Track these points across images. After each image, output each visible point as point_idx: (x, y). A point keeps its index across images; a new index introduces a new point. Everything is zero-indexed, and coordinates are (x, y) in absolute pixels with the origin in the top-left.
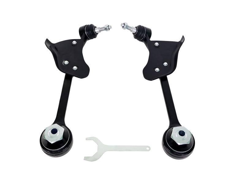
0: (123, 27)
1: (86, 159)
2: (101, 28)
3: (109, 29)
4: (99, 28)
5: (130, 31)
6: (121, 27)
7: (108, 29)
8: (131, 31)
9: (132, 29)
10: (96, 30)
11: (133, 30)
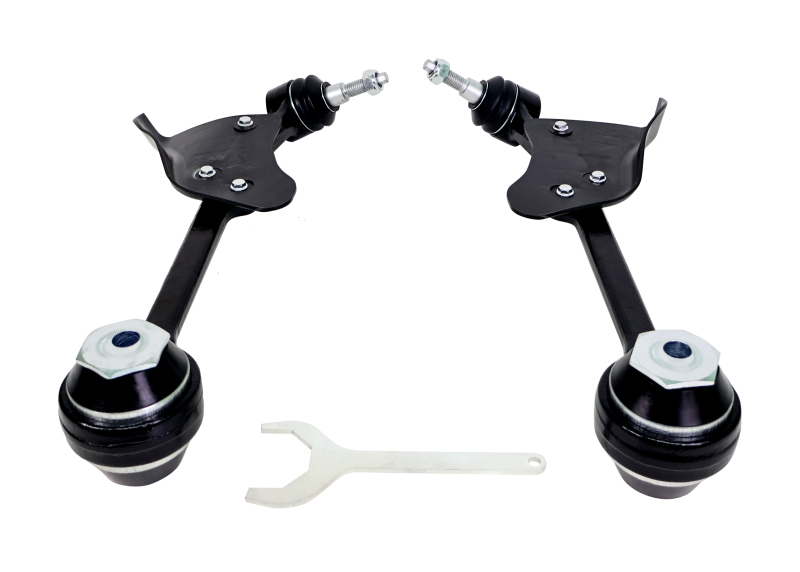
0: (431, 73)
1: (253, 496)
2: (349, 86)
3: (380, 85)
4: (340, 86)
5: (457, 92)
6: (426, 73)
7: (377, 86)
8: (462, 93)
9: (464, 86)
10: (332, 95)
11: (470, 88)
